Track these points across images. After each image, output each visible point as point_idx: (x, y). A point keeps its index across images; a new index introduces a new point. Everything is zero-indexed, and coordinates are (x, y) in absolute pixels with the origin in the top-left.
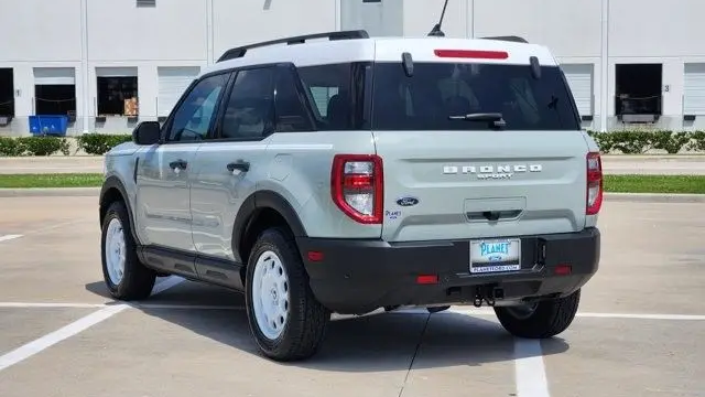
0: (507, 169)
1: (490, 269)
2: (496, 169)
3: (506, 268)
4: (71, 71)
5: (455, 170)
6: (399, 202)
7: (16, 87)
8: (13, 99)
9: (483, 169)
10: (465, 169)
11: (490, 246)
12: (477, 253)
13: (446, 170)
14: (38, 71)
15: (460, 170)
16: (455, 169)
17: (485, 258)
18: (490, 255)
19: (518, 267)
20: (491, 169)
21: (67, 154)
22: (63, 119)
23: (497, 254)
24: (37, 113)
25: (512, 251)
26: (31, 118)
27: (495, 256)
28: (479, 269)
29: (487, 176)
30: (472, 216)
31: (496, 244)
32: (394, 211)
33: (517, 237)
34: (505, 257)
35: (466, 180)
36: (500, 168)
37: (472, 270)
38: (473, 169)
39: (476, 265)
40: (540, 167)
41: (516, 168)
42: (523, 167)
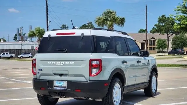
0: (64, 63)
1: (59, 88)
2: (60, 63)
3: (63, 88)
5: (51, 63)
9: (57, 63)
11: (59, 82)
12: (56, 84)
13: (49, 63)
15: (52, 63)
17: (58, 85)
19: (66, 89)
20: (59, 63)
25: (65, 84)
27: (60, 85)
29: (58, 65)
30: (55, 74)
31: (60, 82)
32: (38, 72)
33: (66, 81)
34: (63, 85)
35: (53, 66)
36: (62, 63)
37: (54, 88)
38: (55, 63)
39: (55, 87)
40: (73, 63)
41: (66, 63)
42: (68, 62)
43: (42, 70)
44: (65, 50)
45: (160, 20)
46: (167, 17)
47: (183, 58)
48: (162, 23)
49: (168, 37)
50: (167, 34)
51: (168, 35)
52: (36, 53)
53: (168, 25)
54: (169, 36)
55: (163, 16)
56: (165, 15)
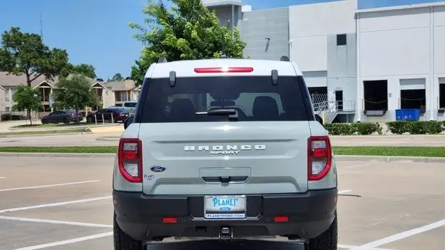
0: (235, 147)
1: (220, 216)
2: (225, 147)
3: (234, 216)
4: (423, 81)
6: (153, 169)
7: (389, 92)
8: (387, 99)
9: (214, 148)
10: (200, 148)
11: (221, 200)
12: (209, 204)
13: (187, 148)
14: (402, 81)
15: (196, 148)
16: (193, 148)
17: (217, 208)
18: (220, 207)
19: (243, 216)
20: (221, 147)
21: (380, 134)
22: (417, 111)
23: (226, 206)
24: (402, 108)
25: (240, 204)
26: (396, 110)
28: (212, 216)
29: (217, 152)
30: (207, 179)
31: (225, 198)
32: (149, 175)
33: (242, 194)
34: (233, 208)
35: (201, 155)
36: (228, 147)
37: (206, 216)
38: (207, 148)
39: (208, 212)
40: (263, 147)
41: (243, 147)
42: (249, 146)
43: (164, 169)
44: (234, 113)
45: (8, 40)
46: (23, 33)
47: (90, 131)
48: (13, 47)
49: (29, 82)
50: (25, 74)
51: (28, 76)
52: (131, 122)
53: (27, 51)
54: (31, 78)
55: (14, 30)
56: (18, 28)
